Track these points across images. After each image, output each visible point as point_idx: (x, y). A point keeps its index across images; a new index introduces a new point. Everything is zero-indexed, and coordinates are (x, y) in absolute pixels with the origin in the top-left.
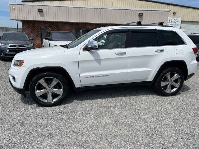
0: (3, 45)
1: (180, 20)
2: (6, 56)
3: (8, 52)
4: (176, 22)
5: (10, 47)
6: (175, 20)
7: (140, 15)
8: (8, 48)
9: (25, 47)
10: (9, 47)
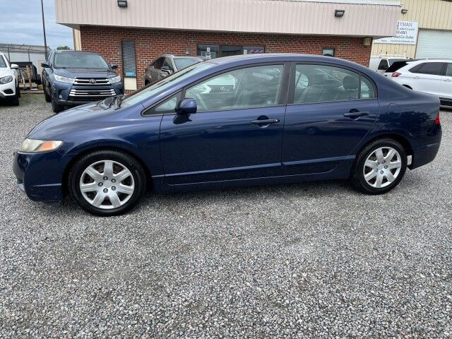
0: (61, 79)
1: (416, 26)
2: (69, 102)
3: (73, 93)
4: (408, 31)
5: (78, 82)
6: (404, 27)
7: (338, 13)
8: (74, 85)
9: (108, 83)
10: (76, 83)
